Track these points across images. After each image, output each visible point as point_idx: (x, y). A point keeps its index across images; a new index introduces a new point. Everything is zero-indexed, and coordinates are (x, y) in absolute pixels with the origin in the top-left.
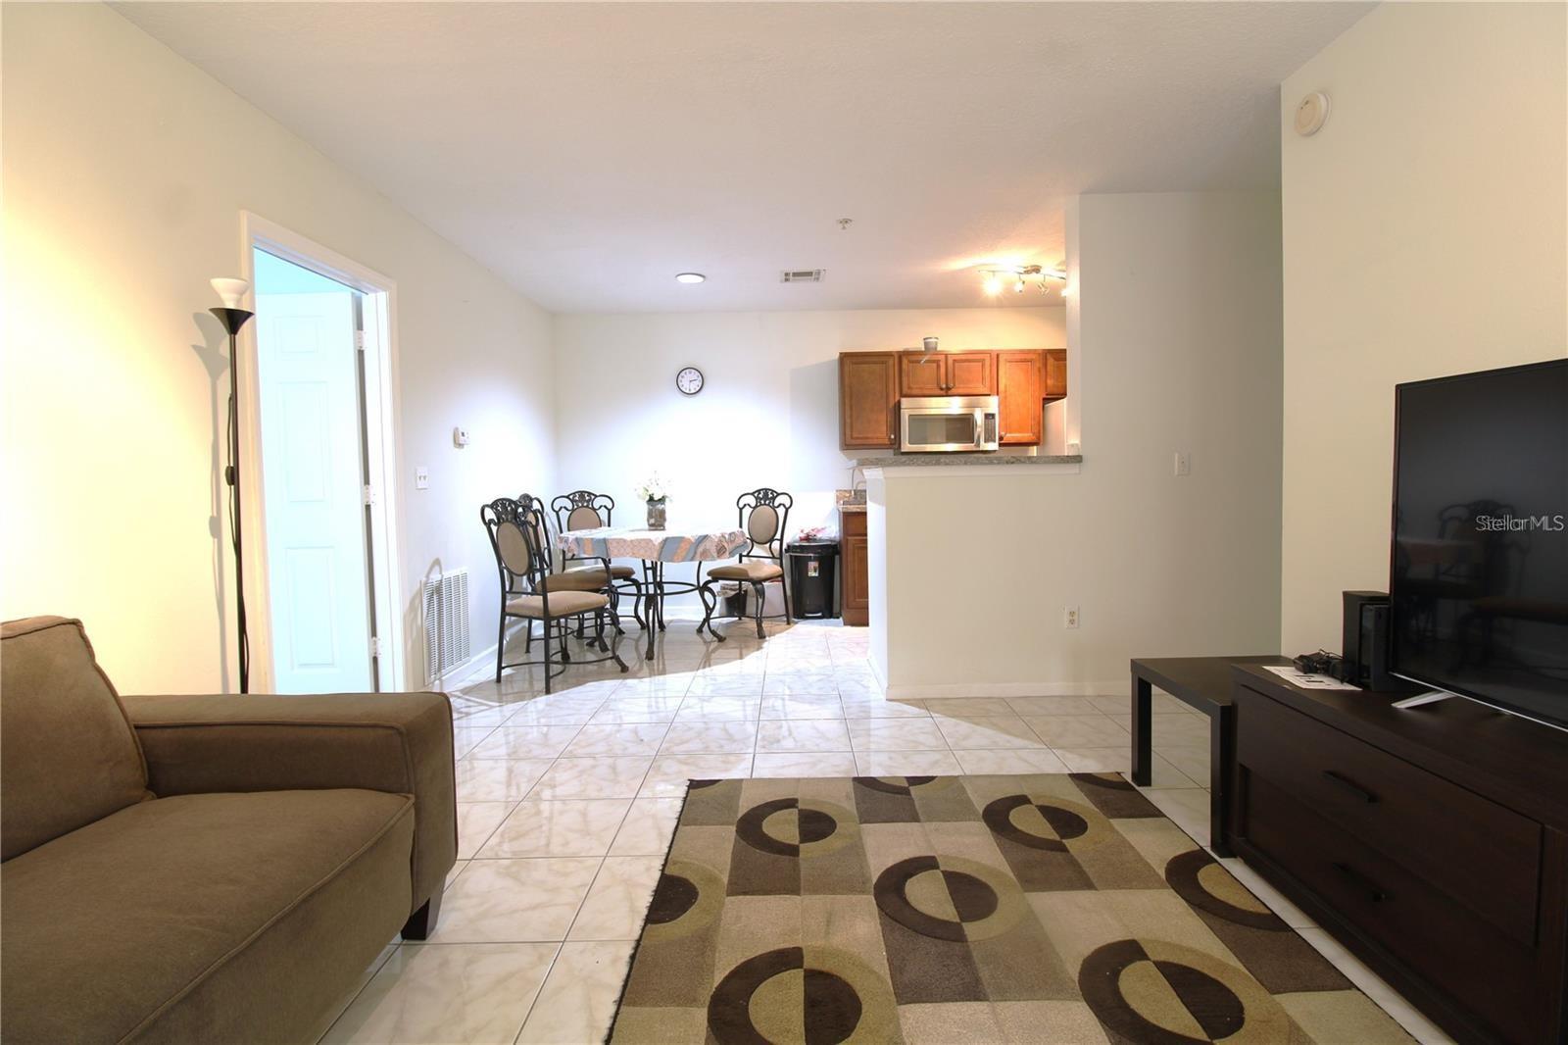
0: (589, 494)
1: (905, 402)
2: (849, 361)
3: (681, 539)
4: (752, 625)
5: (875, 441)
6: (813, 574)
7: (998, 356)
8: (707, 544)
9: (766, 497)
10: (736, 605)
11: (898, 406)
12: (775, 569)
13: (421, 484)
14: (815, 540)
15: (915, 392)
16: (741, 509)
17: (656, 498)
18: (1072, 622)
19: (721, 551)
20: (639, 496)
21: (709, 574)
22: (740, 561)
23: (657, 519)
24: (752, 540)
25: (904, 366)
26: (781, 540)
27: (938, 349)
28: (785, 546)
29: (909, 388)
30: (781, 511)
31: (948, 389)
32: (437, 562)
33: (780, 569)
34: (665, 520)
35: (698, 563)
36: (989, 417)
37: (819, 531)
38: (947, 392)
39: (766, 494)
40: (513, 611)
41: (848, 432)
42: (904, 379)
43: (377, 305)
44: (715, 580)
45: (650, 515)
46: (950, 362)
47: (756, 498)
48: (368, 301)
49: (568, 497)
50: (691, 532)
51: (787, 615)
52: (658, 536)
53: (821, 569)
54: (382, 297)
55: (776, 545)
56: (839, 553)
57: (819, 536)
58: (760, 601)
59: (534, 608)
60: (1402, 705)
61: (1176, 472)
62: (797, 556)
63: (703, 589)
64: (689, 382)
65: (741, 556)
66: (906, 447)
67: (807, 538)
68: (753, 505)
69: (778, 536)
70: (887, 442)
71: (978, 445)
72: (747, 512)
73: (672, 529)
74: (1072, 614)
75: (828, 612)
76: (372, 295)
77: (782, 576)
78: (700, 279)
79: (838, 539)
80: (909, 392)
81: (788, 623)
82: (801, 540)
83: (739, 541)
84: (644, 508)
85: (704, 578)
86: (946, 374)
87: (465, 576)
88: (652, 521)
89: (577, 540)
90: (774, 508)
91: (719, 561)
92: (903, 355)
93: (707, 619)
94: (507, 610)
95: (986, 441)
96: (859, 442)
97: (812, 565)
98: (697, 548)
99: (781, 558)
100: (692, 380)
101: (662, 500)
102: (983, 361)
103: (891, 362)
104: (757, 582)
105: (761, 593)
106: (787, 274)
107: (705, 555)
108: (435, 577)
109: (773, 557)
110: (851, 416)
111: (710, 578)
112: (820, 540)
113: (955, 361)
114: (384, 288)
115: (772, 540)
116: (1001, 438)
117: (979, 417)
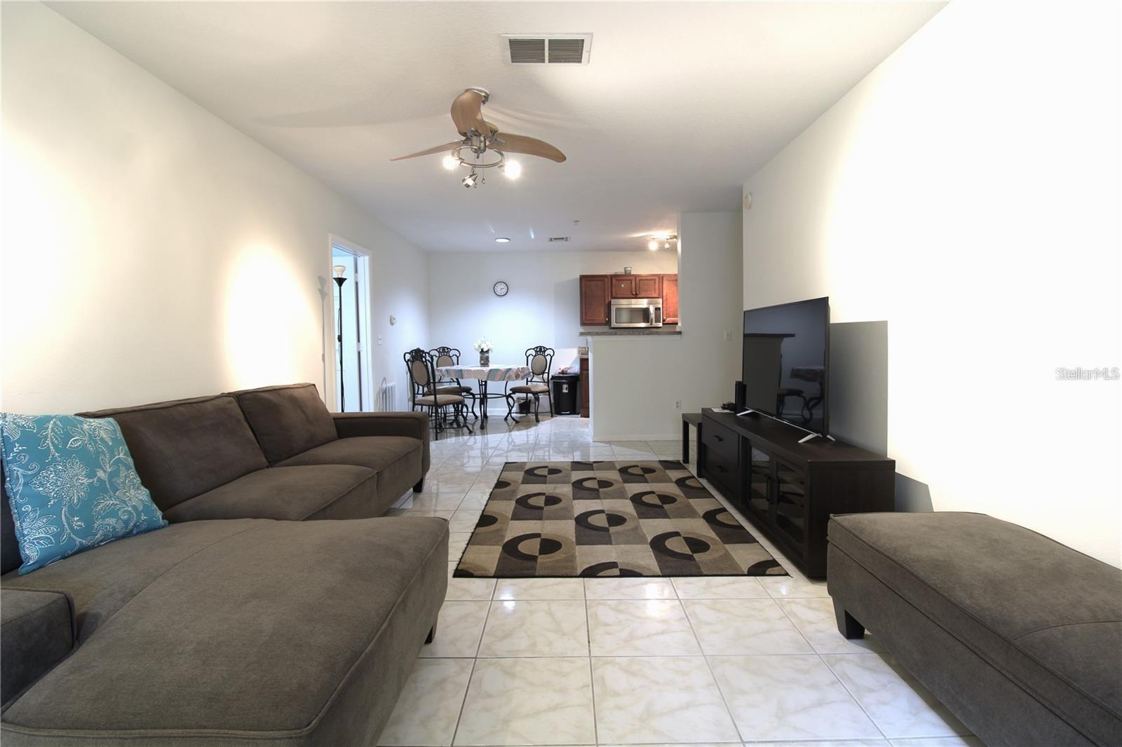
0: (448, 348)
1: (613, 301)
2: (585, 280)
3: (497, 370)
4: (532, 417)
5: (598, 322)
6: (565, 391)
7: (663, 278)
8: (510, 373)
9: (540, 350)
10: (525, 407)
11: (610, 304)
12: (546, 388)
13: (380, 342)
14: (566, 374)
15: (619, 296)
16: (527, 357)
17: (485, 350)
18: (677, 407)
19: (517, 377)
20: (476, 349)
21: (511, 390)
22: (527, 384)
23: (485, 360)
24: (533, 373)
25: (614, 282)
26: (548, 373)
27: (632, 273)
28: (550, 377)
29: (616, 294)
30: (548, 358)
31: (636, 294)
32: (385, 379)
33: (547, 387)
34: (489, 361)
35: (505, 382)
36: (657, 309)
37: (568, 369)
38: (636, 296)
39: (541, 349)
40: (419, 403)
41: (584, 317)
42: (614, 290)
43: (364, 262)
44: (514, 393)
45: (481, 359)
46: (637, 280)
47: (536, 351)
48: (360, 260)
49: (436, 350)
50: (503, 367)
51: (551, 412)
52: (486, 369)
53: (569, 388)
54: (367, 258)
55: (546, 375)
56: (579, 380)
57: (569, 371)
58: (537, 403)
59: (431, 401)
60: (738, 415)
61: (725, 339)
62: (557, 381)
63: (508, 396)
64: (501, 289)
65: (527, 381)
66: (614, 324)
67: (563, 372)
68: (534, 355)
69: (547, 371)
70: (604, 322)
71: (651, 324)
72: (531, 358)
73: (492, 366)
74: (677, 403)
75: (573, 411)
76: (362, 257)
77: (549, 391)
78: (507, 241)
79: (579, 373)
80: (616, 296)
81: (552, 416)
82: (559, 373)
83: (526, 372)
84: (479, 355)
85: (509, 392)
86: (636, 286)
87: (394, 386)
88: (482, 362)
89: (447, 370)
90: (545, 356)
91: (516, 382)
92: (612, 277)
93: (510, 412)
94: (416, 402)
95: (656, 322)
96: (590, 322)
97: (565, 386)
98: (505, 375)
99: (548, 382)
100: (502, 289)
101: (487, 352)
102: (655, 280)
103: (606, 280)
104: (535, 394)
105: (537, 399)
106: (551, 239)
107: (510, 378)
108: (384, 386)
109: (544, 382)
110: (586, 308)
111: (511, 392)
112: (570, 374)
113: (640, 280)
114: (367, 255)
115: (543, 373)
116: (664, 320)
117: (652, 309)
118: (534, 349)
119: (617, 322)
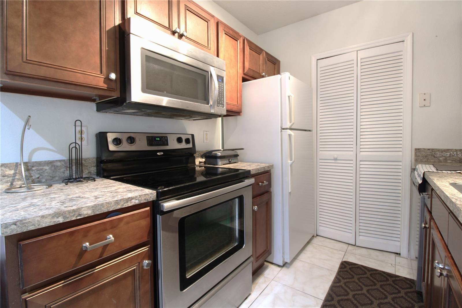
7: (218, 23)
46: (182, 6)
71: (213, 107)
86: (179, 18)
95: (218, 104)
117: (215, 77)
119: (147, 88)
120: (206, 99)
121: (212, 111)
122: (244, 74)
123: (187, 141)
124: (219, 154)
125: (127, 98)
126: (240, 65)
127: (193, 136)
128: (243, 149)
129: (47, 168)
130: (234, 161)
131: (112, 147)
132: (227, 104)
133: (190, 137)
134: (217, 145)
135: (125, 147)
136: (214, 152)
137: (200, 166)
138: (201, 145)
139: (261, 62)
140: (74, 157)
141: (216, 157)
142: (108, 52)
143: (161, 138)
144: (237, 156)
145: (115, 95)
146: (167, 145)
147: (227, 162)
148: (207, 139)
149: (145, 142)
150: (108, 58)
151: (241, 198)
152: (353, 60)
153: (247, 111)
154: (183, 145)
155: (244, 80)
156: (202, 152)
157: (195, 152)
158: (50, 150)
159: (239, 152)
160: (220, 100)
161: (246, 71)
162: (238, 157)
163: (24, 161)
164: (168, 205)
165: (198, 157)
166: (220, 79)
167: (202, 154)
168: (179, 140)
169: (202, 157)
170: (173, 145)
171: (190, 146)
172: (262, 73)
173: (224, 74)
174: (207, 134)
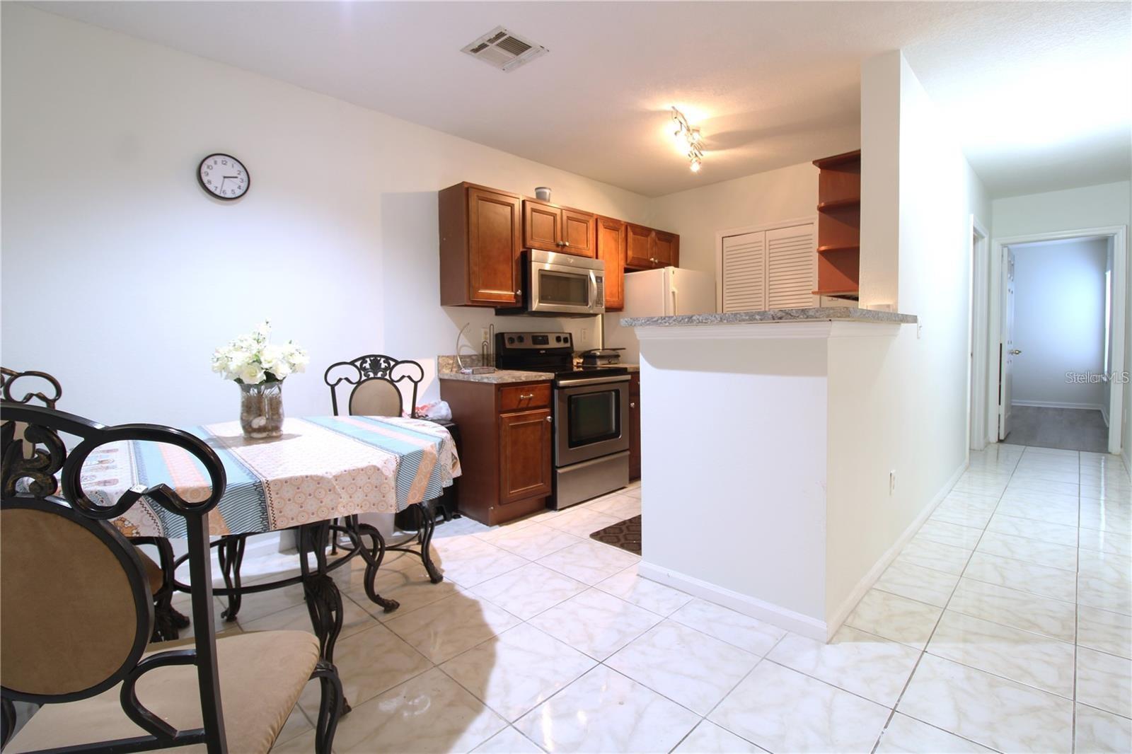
118: (352, 363)
119: (543, 299)
120: (585, 301)
121: (591, 312)
122: (627, 265)
123: (566, 340)
124: (598, 354)
125: (529, 308)
126: (622, 256)
127: (570, 334)
128: (624, 349)
129: (468, 360)
130: (616, 362)
131: (508, 346)
132: (606, 301)
133: (568, 336)
134: (597, 344)
135: (517, 345)
136: (593, 352)
137: (578, 367)
138: (579, 344)
139: (649, 246)
140: (485, 353)
141: (595, 357)
142: (517, 275)
143: (543, 337)
144: (618, 356)
145: (519, 305)
146: (548, 343)
147: (607, 362)
148: (585, 338)
149: (530, 341)
150: (516, 278)
151: (617, 392)
152: (761, 242)
153: (629, 306)
154: (562, 345)
155: (627, 270)
156: (579, 352)
157: (573, 352)
158: (468, 346)
159: (620, 352)
160: (599, 300)
161: (628, 261)
162: (620, 358)
163: (461, 354)
164: (562, 383)
165: (576, 358)
166: (599, 279)
167: (579, 354)
168: (558, 339)
169: (580, 357)
170: (553, 344)
171: (568, 345)
172: (651, 258)
173: (603, 274)
174: (584, 332)
